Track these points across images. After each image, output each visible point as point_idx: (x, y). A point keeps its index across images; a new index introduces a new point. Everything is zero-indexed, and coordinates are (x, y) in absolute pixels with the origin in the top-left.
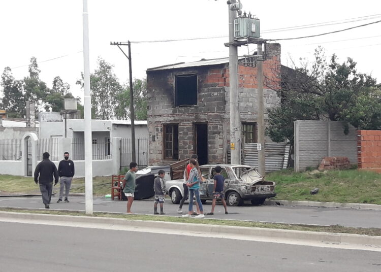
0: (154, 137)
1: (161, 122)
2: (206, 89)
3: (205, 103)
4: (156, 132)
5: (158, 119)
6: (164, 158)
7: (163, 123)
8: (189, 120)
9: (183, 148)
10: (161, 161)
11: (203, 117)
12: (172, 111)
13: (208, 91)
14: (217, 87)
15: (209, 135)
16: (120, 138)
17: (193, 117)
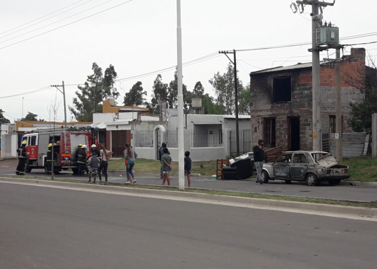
0: (256, 128)
1: (261, 116)
2: (298, 88)
3: (298, 100)
4: (257, 125)
5: (259, 114)
7: (264, 116)
8: (284, 114)
9: (279, 137)
11: (296, 112)
12: (270, 107)
14: (308, 87)
15: (301, 126)
16: (230, 129)
17: (288, 112)
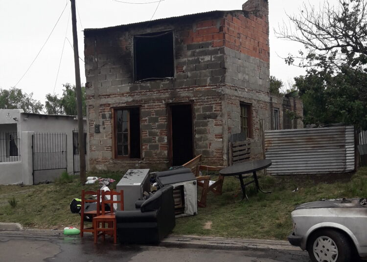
0: (97, 127)
1: (109, 105)
2: (189, 53)
3: (189, 74)
4: (101, 120)
5: (104, 101)
6: (116, 157)
7: (114, 106)
8: (159, 100)
9: (149, 141)
10: (111, 161)
11: (184, 94)
12: (129, 88)
13: (193, 55)
14: (210, 48)
15: (195, 121)
16: (32, 132)
17: (167, 95)
